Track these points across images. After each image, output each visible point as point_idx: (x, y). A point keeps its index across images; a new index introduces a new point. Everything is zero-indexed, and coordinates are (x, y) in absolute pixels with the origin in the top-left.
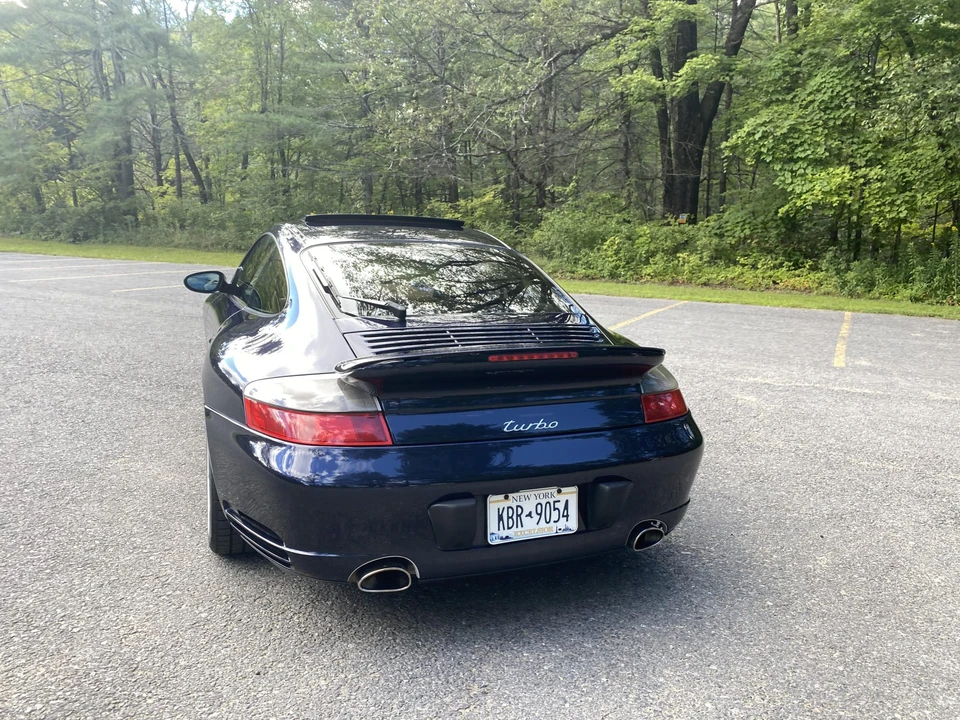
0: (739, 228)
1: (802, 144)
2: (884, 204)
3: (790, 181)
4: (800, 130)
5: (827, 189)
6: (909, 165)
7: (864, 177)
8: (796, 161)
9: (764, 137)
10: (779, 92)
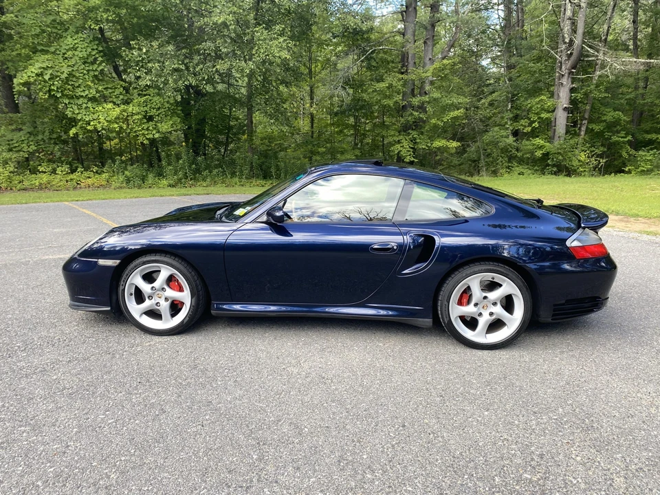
0: (24, 145)
1: (79, 86)
2: (143, 129)
3: (77, 111)
4: (74, 76)
5: (108, 119)
6: (146, 106)
7: (124, 111)
8: (78, 98)
9: (52, 78)
10: (42, 44)
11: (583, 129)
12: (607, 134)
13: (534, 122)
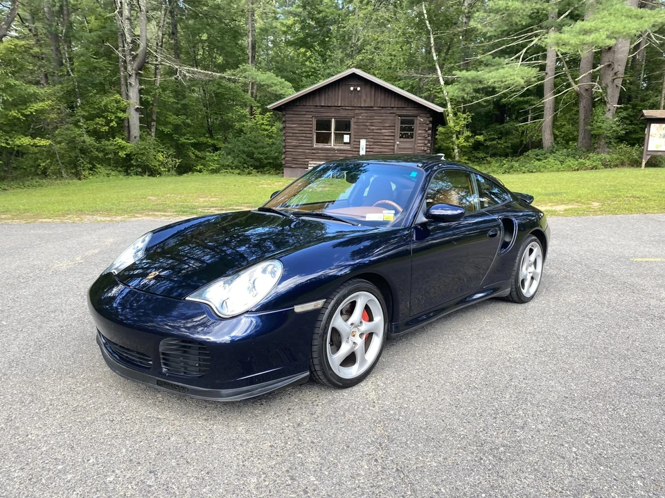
11: (153, 130)
12: (176, 136)
13: (111, 121)
